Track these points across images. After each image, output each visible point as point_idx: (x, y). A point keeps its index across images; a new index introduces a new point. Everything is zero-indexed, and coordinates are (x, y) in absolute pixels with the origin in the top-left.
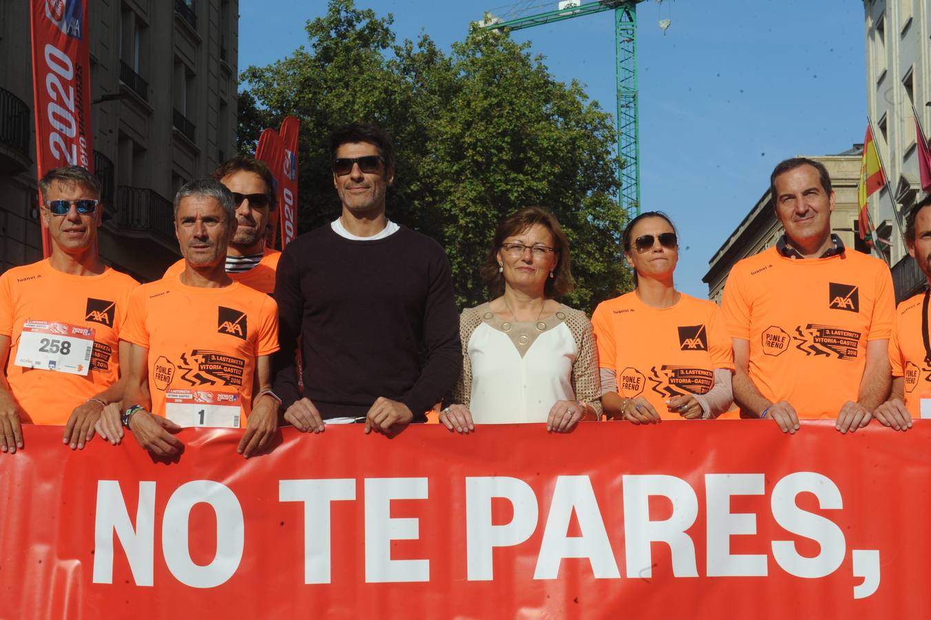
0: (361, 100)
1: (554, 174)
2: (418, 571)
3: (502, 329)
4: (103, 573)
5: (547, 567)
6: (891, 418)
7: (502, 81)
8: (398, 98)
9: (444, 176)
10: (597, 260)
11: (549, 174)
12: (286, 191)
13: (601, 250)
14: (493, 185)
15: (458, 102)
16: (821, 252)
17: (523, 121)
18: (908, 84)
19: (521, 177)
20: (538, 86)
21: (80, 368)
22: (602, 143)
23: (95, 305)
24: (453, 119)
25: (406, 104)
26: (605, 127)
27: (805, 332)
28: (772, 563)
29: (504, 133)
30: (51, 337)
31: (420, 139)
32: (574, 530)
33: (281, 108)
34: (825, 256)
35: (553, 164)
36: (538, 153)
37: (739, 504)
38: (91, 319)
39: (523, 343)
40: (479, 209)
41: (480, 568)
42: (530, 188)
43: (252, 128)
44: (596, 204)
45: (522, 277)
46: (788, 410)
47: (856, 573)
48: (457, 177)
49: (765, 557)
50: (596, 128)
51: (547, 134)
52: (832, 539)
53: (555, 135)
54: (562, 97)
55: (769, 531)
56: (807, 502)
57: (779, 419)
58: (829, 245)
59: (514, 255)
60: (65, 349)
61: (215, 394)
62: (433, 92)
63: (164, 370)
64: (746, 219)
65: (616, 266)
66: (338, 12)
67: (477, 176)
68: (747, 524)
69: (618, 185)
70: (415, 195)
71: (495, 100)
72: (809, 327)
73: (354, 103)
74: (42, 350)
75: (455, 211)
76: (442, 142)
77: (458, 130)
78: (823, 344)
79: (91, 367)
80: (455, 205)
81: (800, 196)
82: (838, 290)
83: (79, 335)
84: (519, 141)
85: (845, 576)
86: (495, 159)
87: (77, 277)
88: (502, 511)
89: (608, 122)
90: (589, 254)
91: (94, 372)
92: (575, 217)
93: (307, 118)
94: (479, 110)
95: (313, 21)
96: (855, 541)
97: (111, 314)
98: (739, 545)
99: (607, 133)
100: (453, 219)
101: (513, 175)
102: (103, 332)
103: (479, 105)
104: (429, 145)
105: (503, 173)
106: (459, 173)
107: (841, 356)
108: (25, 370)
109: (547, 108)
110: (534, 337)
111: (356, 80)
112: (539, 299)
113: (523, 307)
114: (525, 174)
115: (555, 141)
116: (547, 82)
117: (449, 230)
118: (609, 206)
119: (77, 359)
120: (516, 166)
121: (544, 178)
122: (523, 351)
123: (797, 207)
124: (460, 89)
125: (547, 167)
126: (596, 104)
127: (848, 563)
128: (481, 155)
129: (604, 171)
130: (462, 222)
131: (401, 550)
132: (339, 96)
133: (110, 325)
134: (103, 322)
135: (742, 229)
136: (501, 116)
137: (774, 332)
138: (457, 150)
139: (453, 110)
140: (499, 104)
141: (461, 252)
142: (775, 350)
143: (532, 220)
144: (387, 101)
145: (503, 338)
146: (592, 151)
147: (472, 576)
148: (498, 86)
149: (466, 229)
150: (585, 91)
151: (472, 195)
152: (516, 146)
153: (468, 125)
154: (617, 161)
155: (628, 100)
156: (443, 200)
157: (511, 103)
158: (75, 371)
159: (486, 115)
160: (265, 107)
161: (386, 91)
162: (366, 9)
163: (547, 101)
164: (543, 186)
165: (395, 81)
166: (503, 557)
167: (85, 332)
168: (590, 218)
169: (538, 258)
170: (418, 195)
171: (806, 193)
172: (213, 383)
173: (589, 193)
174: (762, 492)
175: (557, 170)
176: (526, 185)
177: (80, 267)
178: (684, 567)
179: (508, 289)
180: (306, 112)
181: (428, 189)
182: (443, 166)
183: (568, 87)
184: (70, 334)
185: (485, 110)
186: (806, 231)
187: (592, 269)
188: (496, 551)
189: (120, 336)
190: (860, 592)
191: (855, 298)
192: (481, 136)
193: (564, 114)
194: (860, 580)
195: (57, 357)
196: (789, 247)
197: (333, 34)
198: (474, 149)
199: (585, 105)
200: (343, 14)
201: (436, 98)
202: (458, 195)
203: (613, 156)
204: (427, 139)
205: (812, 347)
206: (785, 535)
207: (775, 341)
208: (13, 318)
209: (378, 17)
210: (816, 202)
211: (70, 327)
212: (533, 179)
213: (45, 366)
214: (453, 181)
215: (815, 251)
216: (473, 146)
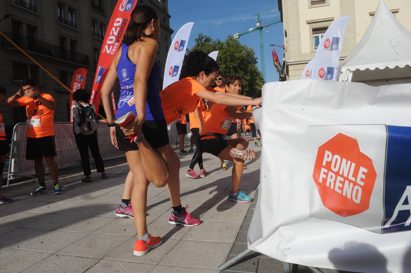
1: (238, 62)
14: (227, 65)
36: (235, 58)
51: (237, 55)
66: (200, 37)
84: (232, 57)
86: (227, 60)
95: (196, 39)
105: (229, 63)
106: (222, 63)
114: (233, 63)
115: (239, 56)
120: (232, 61)
125: (237, 61)
161: (209, 50)
162: (205, 36)
175: (239, 61)
197: (200, 41)
200: (201, 37)
209: (208, 36)
216: (223, 58)
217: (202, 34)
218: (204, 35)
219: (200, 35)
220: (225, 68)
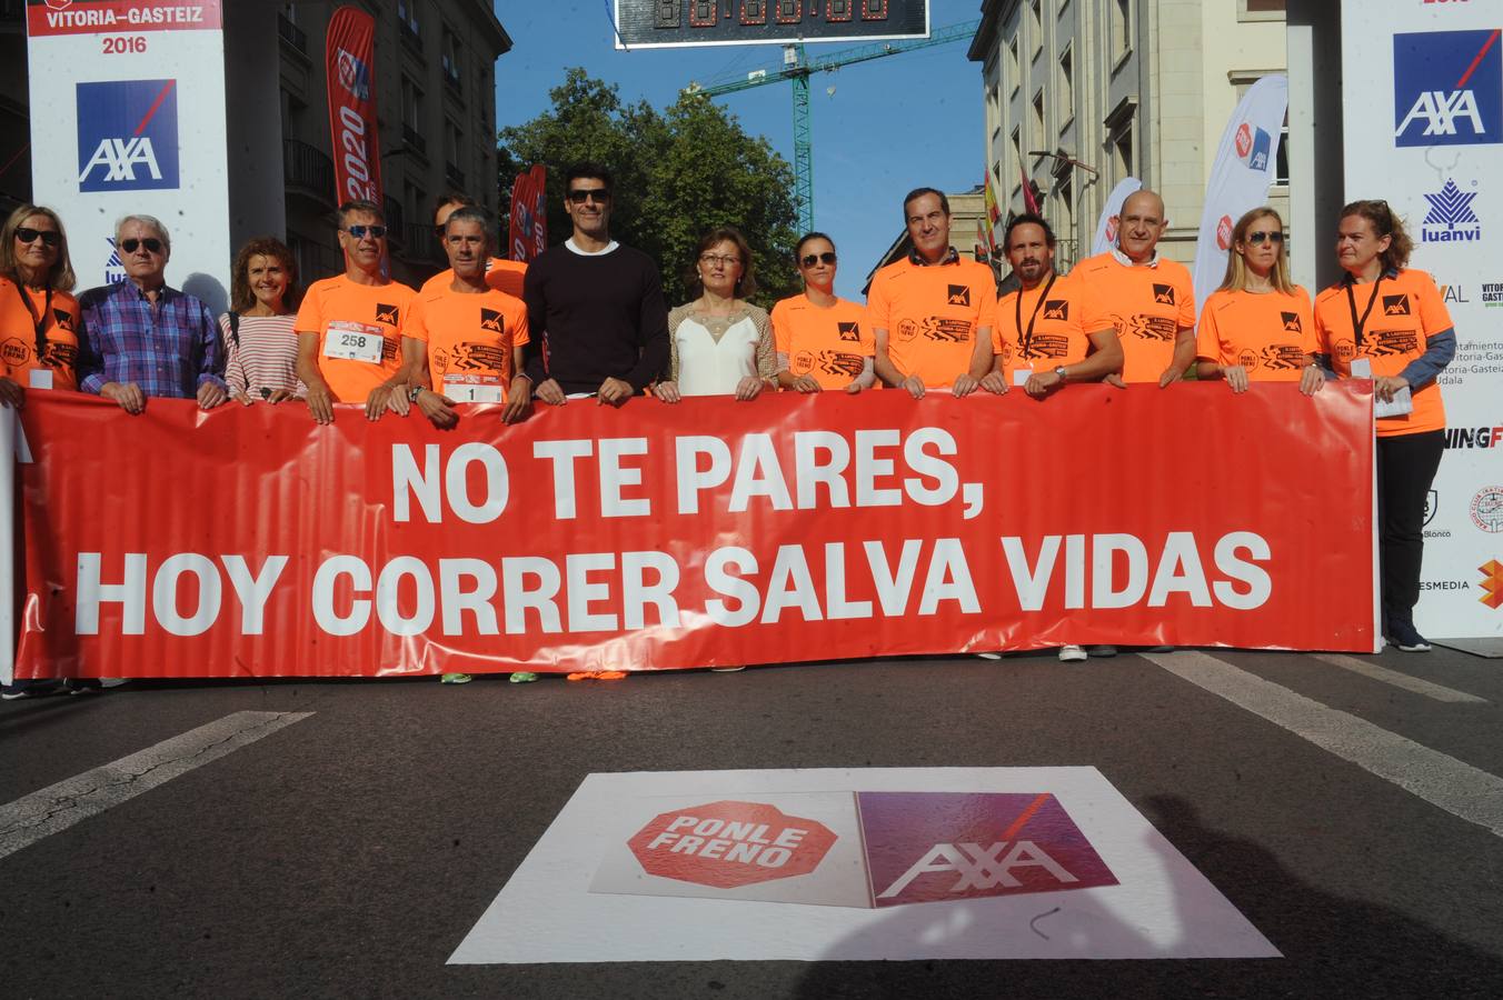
0: (595, 152)
1: (747, 210)
2: (642, 507)
3: (701, 323)
4: (402, 513)
5: (738, 503)
6: (992, 386)
7: (705, 136)
8: (624, 151)
9: (661, 212)
10: (781, 277)
11: (743, 211)
12: (537, 224)
13: (784, 270)
14: (699, 220)
15: (671, 154)
16: (942, 261)
17: (723, 168)
18: (1016, 139)
19: (721, 213)
20: (734, 141)
21: (374, 358)
22: (784, 186)
23: (383, 309)
24: (667, 167)
25: (630, 156)
26: (786, 173)
27: (930, 322)
28: (905, 495)
29: (707, 178)
30: (350, 334)
31: (642, 184)
32: (758, 475)
33: (532, 160)
34: (945, 263)
35: (746, 203)
36: (734, 194)
37: (881, 453)
38: (380, 319)
39: (717, 332)
40: (689, 238)
41: (688, 504)
42: (728, 222)
43: (509, 177)
44: (779, 234)
45: (716, 283)
46: (918, 381)
47: (965, 502)
48: (671, 214)
49: (899, 491)
50: (779, 174)
51: (741, 179)
52: (948, 476)
53: (747, 179)
54: (753, 149)
55: (903, 472)
56: (931, 449)
57: (911, 389)
58: (948, 255)
59: (710, 265)
60: (362, 343)
61: (482, 376)
62: (651, 146)
63: (441, 358)
64: (894, 245)
65: (795, 282)
66: (574, 81)
67: (687, 213)
68: (887, 467)
69: (797, 219)
70: (638, 228)
71: (699, 152)
72: (933, 318)
73: (589, 155)
74: (343, 343)
75: (670, 240)
76: (659, 186)
77: (671, 175)
78: (944, 331)
79: (382, 357)
80: (670, 236)
81: (925, 218)
82: (954, 290)
83: (372, 332)
84: (720, 185)
85: (958, 503)
86: (701, 199)
87: (368, 287)
88: (704, 462)
89: (788, 169)
90: (775, 273)
91: (385, 361)
92: (764, 244)
93: (552, 167)
94: (687, 160)
95: (555, 89)
96: (966, 476)
97: (396, 315)
98: (881, 483)
99: (787, 177)
100: (670, 247)
101: (715, 212)
102: (390, 330)
103: (688, 156)
104: (649, 188)
105: (708, 210)
106: (674, 209)
107: (957, 340)
108: (330, 358)
109: (741, 158)
110: (725, 328)
111: (590, 136)
112: (729, 299)
113: (718, 305)
114: (724, 211)
115: (748, 184)
116: (740, 137)
117: (667, 256)
118: (790, 235)
119: (371, 351)
120: (718, 204)
121: (739, 214)
122: (717, 340)
123: (923, 226)
124: (672, 143)
125: (741, 205)
126: (779, 155)
127: (960, 494)
128: (690, 196)
129: (785, 207)
130: (676, 249)
131: (628, 492)
132: (577, 150)
133: (396, 325)
134: (390, 322)
135: (891, 253)
136: (705, 165)
137: (907, 323)
138: (671, 192)
139: (666, 160)
140: (703, 155)
141: (675, 273)
142: (907, 337)
143: (723, 237)
144: (615, 155)
145: (702, 331)
146: (777, 192)
147: (682, 510)
148: (702, 140)
149: (679, 255)
150: (770, 145)
151: (684, 227)
152: (717, 189)
153: (679, 172)
154: (795, 199)
155: (804, 151)
156: (661, 232)
157: (712, 154)
158: (370, 360)
159: (693, 164)
160: (519, 159)
161: (614, 145)
162: (595, 80)
163: (740, 153)
164: (739, 219)
165: (621, 138)
166: (705, 496)
167: (376, 330)
168: (775, 245)
169: (728, 266)
170: (642, 228)
171: (931, 215)
172: (479, 368)
173: (775, 225)
174: (898, 444)
175: (749, 208)
176: (725, 219)
177: (371, 279)
178: (839, 499)
179: (705, 291)
180: (552, 163)
181: (650, 223)
182: (660, 205)
183: (757, 142)
184: (365, 332)
185: (692, 159)
186: (930, 245)
187: (777, 285)
188: (700, 492)
189: (402, 333)
190: (969, 514)
191: (967, 295)
192: (690, 181)
193: (754, 162)
194: (968, 506)
195: (356, 349)
196: (918, 258)
197: (571, 99)
198: (684, 190)
199: (771, 155)
200: (579, 83)
201: (653, 151)
202: (673, 228)
203: (793, 196)
204: (647, 183)
205: (935, 334)
206: (915, 475)
207: (907, 330)
208: (321, 319)
209: (606, 86)
210: (938, 222)
211: (365, 326)
212: (731, 215)
213: (347, 356)
214: (668, 216)
215: (938, 261)
216: (684, 188)
217: (582, 72)
218: (591, 77)
219: (572, 72)
220: (689, 231)
